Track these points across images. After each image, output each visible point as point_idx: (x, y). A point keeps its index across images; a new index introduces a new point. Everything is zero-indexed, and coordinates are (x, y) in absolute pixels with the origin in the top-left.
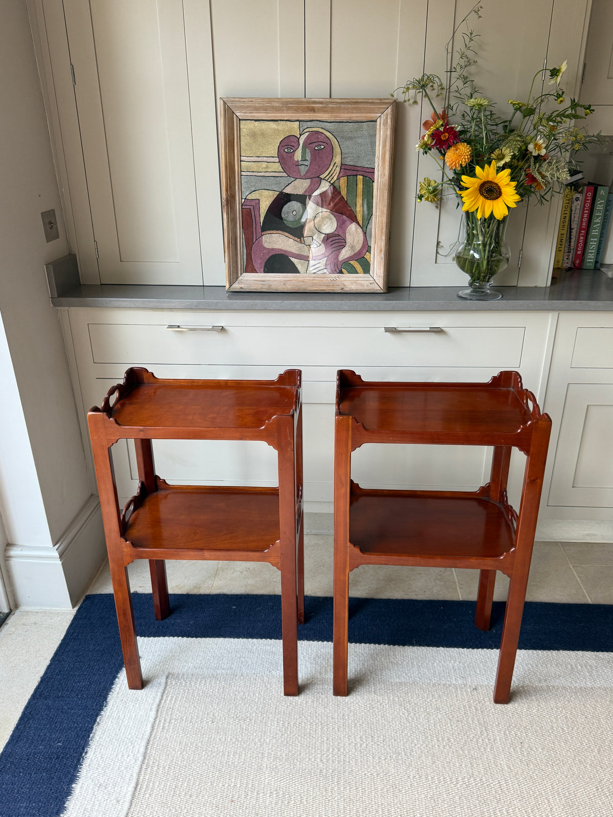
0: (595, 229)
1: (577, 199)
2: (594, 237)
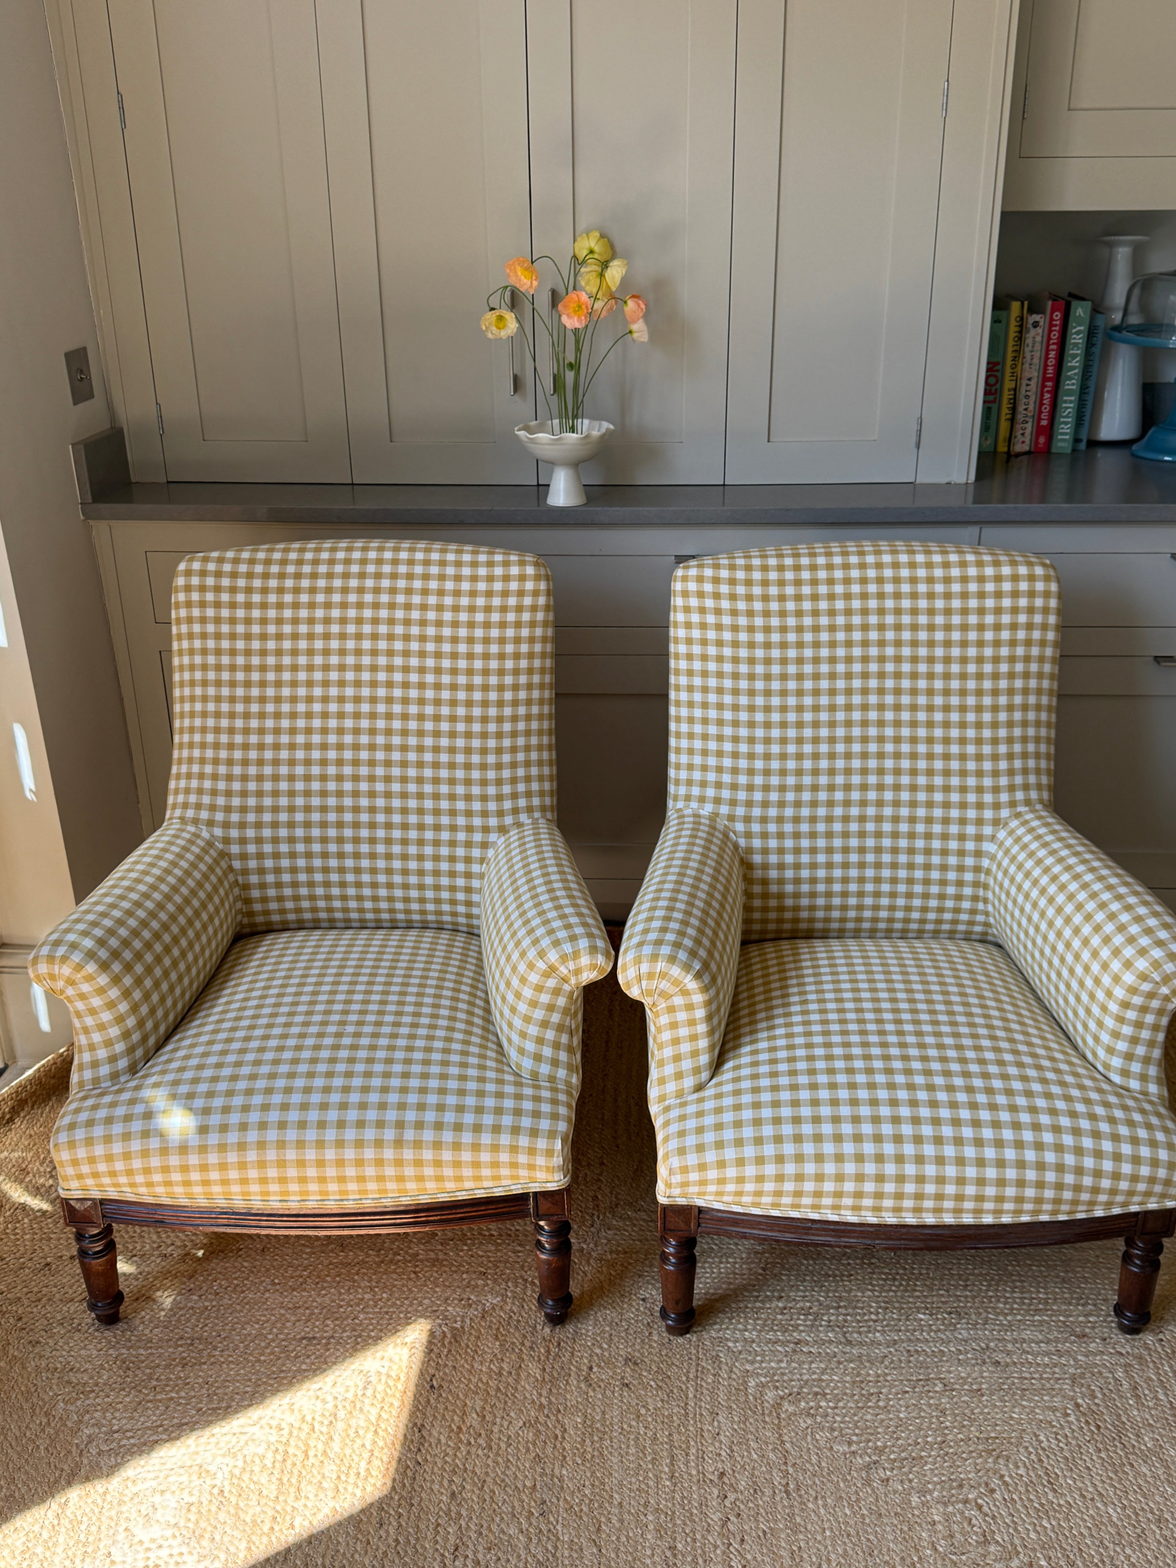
0: (1070, 378)
1: (1036, 325)
2: (1069, 393)
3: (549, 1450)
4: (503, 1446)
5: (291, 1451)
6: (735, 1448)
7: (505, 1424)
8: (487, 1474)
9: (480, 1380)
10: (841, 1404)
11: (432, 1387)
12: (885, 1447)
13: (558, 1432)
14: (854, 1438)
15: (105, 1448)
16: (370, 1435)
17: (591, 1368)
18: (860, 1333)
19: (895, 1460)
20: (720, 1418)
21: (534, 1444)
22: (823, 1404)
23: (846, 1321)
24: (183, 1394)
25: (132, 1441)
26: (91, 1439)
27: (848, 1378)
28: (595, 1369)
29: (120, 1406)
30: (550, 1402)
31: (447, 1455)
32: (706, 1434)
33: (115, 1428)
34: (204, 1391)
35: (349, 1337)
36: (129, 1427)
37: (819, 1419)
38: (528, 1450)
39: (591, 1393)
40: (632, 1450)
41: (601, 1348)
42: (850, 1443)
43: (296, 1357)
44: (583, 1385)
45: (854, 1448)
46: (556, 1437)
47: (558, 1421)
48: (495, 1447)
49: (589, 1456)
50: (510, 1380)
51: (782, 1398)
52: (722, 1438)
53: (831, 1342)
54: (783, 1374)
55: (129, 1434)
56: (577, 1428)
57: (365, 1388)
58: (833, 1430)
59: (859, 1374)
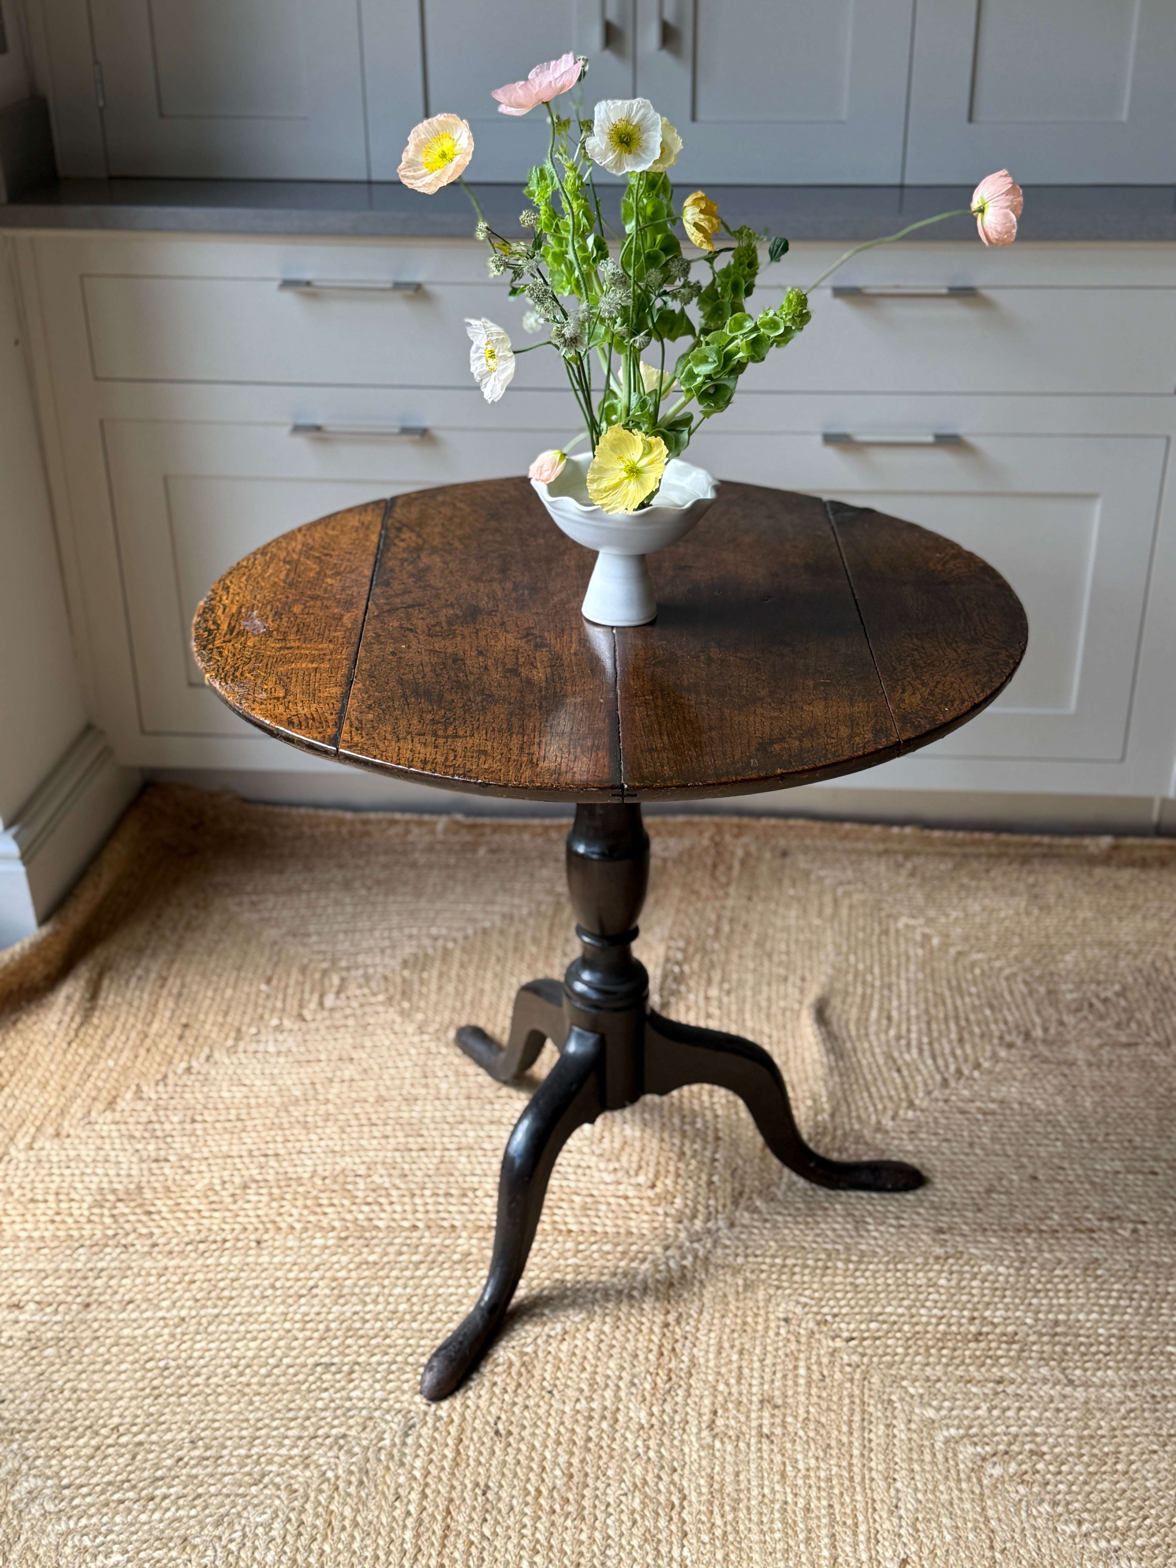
3: (662, 1523)
4: (601, 1516)
5: (308, 1518)
6: (920, 1526)
7: (602, 1486)
8: (581, 1554)
9: (562, 1423)
10: (1064, 1468)
11: (497, 1433)
12: (1129, 1529)
13: (675, 1500)
14: (1085, 1515)
15: (50, 1507)
16: (414, 1496)
17: (715, 1413)
18: (1086, 1370)
19: (1143, 1548)
20: (898, 1485)
21: (643, 1517)
22: (1040, 1466)
23: (1065, 1353)
24: (154, 1437)
25: (88, 1500)
26: (33, 1496)
27: (1071, 1432)
28: (720, 1412)
29: (70, 1452)
30: (662, 1457)
31: (525, 1526)
32: (878, 1506)
33: (65, 1482)
34: (184, 1434)
35: (380, 1364)
36: (82, 1480)
37: (1036, 1489)
38: (635, 1522)
39: (718, 1444)
40: (778, 1525)
41: (727, 1385)
42: (1080, 1523)
43: (309, 1391)
44: (705, 1433)
45: (1085, 1527)
46: (673, 1507)
47: (673, 1482)
48: (589, 1519)
49: (718, 1532)
50: (605, 1425)
51: (984, 1459)
52: (902, 1512)
53: (1045, 1381)
54: (982, 1427)
55: (84, 1490)
56: (700, 1494)
57: (406, 1435)
58: (1055, 1504)
59: (1087, 1427)
